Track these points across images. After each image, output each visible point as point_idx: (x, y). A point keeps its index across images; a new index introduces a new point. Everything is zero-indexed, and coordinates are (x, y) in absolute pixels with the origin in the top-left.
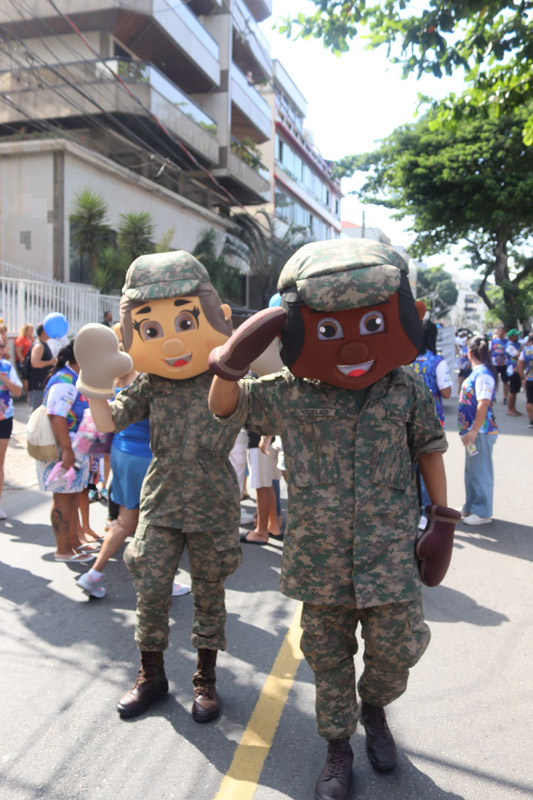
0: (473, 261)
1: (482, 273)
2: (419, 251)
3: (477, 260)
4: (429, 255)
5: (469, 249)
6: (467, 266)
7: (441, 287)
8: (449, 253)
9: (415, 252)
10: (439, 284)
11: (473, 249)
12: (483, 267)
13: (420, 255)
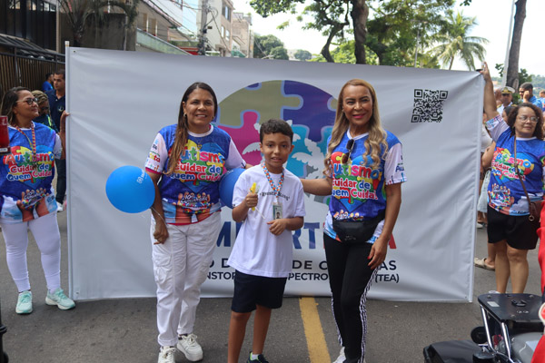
0: (318, 21)
1: (325, 33)
2: (264, 7)
3: (322, 20)
4: (274, 12)
5: (313, 8)
6: (311, 26)
7: (274, 53)
8: (294, 12)
9: (260, 6)
10: (272, 49)
11: (318, 7)
12: (328, 27)
13: (265, 11)
